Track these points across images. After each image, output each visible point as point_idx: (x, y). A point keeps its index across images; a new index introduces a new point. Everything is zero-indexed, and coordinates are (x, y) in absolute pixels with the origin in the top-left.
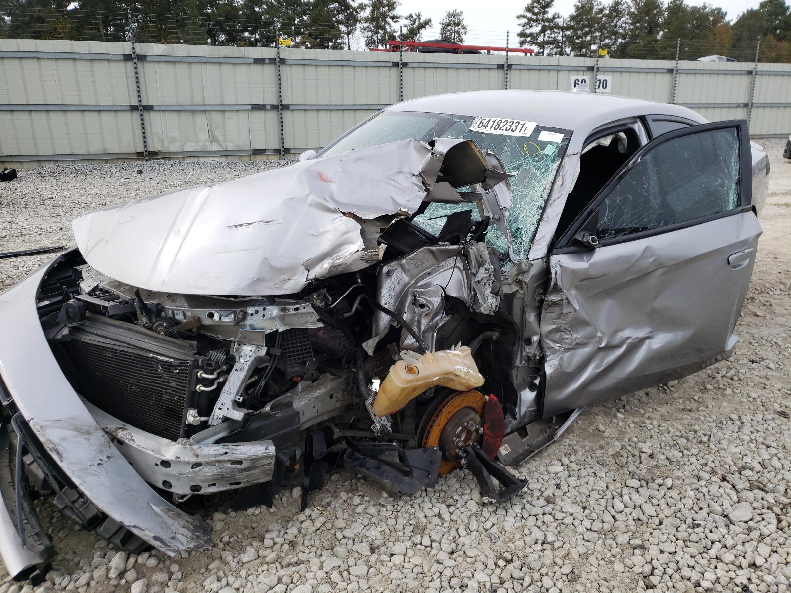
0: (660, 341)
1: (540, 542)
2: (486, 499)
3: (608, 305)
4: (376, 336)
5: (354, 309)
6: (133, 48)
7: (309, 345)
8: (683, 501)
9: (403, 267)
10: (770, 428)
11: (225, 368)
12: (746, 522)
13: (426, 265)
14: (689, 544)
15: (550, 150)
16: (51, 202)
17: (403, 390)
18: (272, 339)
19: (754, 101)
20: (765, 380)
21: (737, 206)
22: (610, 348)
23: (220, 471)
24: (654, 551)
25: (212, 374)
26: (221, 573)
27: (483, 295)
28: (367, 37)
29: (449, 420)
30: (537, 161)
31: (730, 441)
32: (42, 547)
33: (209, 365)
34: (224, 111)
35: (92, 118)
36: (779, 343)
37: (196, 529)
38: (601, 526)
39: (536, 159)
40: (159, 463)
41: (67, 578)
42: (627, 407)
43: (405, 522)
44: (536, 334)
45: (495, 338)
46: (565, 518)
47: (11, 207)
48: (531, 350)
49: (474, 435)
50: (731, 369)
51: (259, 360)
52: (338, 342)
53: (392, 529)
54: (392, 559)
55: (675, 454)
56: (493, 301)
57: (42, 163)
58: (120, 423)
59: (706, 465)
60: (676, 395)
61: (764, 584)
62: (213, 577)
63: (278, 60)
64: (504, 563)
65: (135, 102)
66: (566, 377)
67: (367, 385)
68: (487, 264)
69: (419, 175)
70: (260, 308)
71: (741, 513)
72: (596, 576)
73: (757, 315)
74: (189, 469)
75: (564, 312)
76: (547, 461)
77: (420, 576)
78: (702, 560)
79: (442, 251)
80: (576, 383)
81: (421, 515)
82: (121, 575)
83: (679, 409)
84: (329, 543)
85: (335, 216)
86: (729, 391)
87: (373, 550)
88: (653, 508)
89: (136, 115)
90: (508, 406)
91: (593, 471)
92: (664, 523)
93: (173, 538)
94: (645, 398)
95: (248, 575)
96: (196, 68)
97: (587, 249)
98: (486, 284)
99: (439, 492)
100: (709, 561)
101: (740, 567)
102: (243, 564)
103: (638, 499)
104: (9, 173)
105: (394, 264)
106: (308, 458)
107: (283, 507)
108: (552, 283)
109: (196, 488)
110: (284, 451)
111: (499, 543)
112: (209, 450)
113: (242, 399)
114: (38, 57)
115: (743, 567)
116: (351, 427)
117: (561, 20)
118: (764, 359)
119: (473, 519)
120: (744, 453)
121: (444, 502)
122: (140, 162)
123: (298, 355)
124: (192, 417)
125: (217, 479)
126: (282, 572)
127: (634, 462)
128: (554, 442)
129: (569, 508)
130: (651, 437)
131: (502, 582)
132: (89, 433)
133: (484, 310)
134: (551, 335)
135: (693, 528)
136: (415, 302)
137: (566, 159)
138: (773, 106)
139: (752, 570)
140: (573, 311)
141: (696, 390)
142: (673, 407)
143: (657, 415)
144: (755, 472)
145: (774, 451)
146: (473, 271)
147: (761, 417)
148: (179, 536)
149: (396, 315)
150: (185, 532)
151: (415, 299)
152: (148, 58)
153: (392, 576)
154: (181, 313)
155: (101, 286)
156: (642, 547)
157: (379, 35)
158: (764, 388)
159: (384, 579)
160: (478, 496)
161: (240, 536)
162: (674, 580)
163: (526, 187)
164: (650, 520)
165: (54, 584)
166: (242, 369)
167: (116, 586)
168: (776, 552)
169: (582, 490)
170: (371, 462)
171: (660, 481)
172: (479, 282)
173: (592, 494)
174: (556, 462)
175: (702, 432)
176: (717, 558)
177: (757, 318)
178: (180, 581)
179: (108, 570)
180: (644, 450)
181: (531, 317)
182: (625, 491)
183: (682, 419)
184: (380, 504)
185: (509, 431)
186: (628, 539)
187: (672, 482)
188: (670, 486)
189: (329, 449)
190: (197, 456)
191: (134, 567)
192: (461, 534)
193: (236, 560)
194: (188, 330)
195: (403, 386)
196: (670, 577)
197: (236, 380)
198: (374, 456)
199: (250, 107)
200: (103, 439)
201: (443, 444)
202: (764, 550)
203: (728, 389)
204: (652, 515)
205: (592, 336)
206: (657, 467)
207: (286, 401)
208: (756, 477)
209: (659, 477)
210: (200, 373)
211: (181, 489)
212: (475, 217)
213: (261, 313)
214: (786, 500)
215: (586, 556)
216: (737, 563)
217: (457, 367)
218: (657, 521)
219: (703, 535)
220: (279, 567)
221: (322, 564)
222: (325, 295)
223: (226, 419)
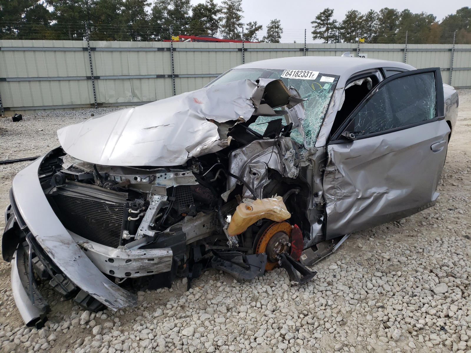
0: (393, 195)
1: (324, 305)
2: (293, 283)
3: (362, 174)
4: (229, 190)
5: (216, 177)
6: (88, 44)
7: (191, 195)
8: (407, 283)
9: (243, 152)
10: (459, 245)
11: (144, 208)
12: (444, 294)
13: (256, 151)
14: (410, 305)
15: (327, 87)
16: (42, 132)
17: (244, 219)
18: (170, 191)
19: (453, 67)
20: (457, 219)
21: (436, 117)
22: (363, 199)
23: (141, 264)
24: (389, 309)
25: (137, 211)
26: (143, 322)
27: (289, 167)
28: (224, 36)
29: (271, 238)
30: (320, 93)
31: (435, 252)
32: (43, 306)
33: (135, 206)
34: (140, 79)
35: (64, 85)
36: (466, 200)
37: (128, 297)
38: (359, 296)
39: (319, 92)
40: (107, 260)
41: (57, 325)
42: (376, 235)
43: (247, 295)
44: (320, 190)
45: (297, 193)
46: (338, 292)
47: (19, 135)
48: (318, 200)
49: (285, 248)
50: (437, 214)
51: (163, 203)
52: (207, 195)
53: (239, 299)
54: (239, 314)
55: (404, 259)
56: (295, 170)
57: (37, 111)
58: (85, 240)
59: (421, 264)
60: (404, 228)
61: (454, 326)
62: (138, 324)
63: (171, 49)
64: (303, 316)
65: (89, 75)
66: (339, 216)
67: (224, 219)
68: (291, 149)
69: (251, 99)
70: (163, 174)
71: (441, 289)
72: (356, 322)
73: (453, 185)
74: (124, 263)
75: (336, 177)
76: (329, 263)
77: (255, 323)
78: (417, 313)
79: (265, 143)
80: (345, 219)
81: (256, 292)
82: (87, 323)
83: (406, 236)
84: (203, 306)
85: (203, 121)
86: (435, 226)
87: (228, 310)
88: (390, 287)
89: (90, 82)
90: (305, 232)
91: (355, 268)
92: (396, 294)
93: (116, 301)
94: (386, 230)
95: (157, 323)
96: (124, 55)
97: (348, 141)
98: (291, 160)
99: (266, 280)
100: (422, 314)
101: (440, 317)
102: (155, 317)
103: (381, 282)
104: (18, 116)
105: (238, 151)
106: (191, 262)
107: (177, 289)
108: (329, 161)
109: (128, 274)
110: (178, 255)
111: (300, 306)
112: (135, 252)
113: (153, 225)
114: (34, 50)
115: (441, 317)
116: (215, 244)
117: (338, 23)
118: (457, 208)
119: (286, 294)
120: (443, 258)
121: (269, 285)
122: (92, 109)
123: (185, 201)
124: (125, 235)
125: (140, 269)
126: (177, 321)
127: (379, 263)
128: (333, 253)
129: (341, 287)
130: (389, 250)
131: (302, 326)
132: (68, 244)
133: (289, 175)
134: (329, 191)
135: (413, 297)
136: (250, 172)
137: (336, 91)
138: (464, 69)
139: (446, 319)
140: (342, 176)
141: (416, 225)
142: (403, 235)
143: (393, 239)
144: (450, 268)
145: (461, 257)
146: (283, 153)
147: (454, 239)
148: (118, 300)
149: (240, 178)
150: (123, 298)
151: (251, 170)
152: (97, 49)
153: (239, 323)
154: (119, 178)
155: (74, 165)
156: (383, 307)
157: (230, 35)
158: (457, 223)
159: (234, 325)
160: (289, 281)
161: (153, 304)
162: (401, 324)
163: (313, 108)
164: (388, 293)
165: (49, 328)
166: (153, 208)
167: (84, 329)
168: (461, 309)
169: (348, 278)
170: (227, 263)
171: (394, 273)
172: (287, 159)
173: (354, 280)
174: (334, 264)
175: (419, 247)
176: (426, 313)
177: (453, 186)
178: (120, 326)
179: (80, 320)
180: (385, 257)
181: (318, 181)
182: (374, 278)
183: (408, 241)
184: (232, 287)
185: (306, 247)
186: (375, 303)
187: (401, 273)
188: (399, 275)
189: (203, 257)
190: (129, 256)
191: (94, 319)
192: (279, 301)
193: (151, 315)
194: (123, 187)
195: (244, 217)
196: (399, 322)
197: (150, 215)
198: (228, 260)
199: (156, 77)
200: (76, 247)
201: (267, 252)
202: (454, 308)
203: (435, 224)
204: (389, 290)
205: (353, 192)
206: (393, 265)
207: (178, 227)
208: (450, 270)
209: (393, 271)
210: (130, 210)
211: (119, 274)
212: (284, 123)
213: (164, 176)
214: (467, 282)
215: (350, 312)
216: (438, 314)
217: (275, 207)
218: (392, 294)
219: (418, 301)
220: (175, 319)
221: (199, 317)
222: (199, 166)
223: (145, 236)
